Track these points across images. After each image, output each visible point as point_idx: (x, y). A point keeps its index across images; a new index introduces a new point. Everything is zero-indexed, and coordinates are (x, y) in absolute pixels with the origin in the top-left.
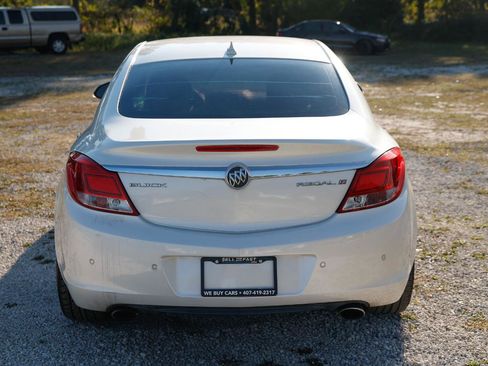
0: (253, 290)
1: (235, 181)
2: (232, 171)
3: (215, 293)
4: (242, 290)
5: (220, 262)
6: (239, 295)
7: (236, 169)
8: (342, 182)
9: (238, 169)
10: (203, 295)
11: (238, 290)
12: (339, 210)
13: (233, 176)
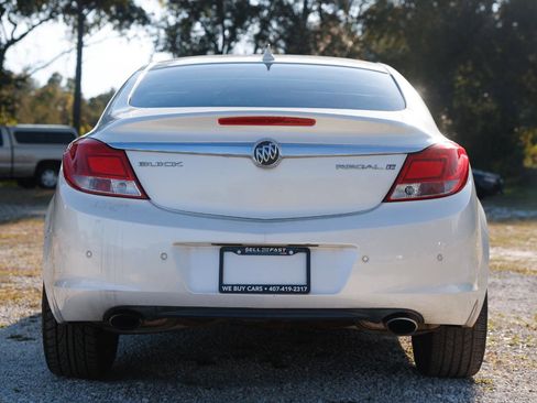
0: (281, 286)
1: (263, 157)
2: (260, 146)
3: (235, 289)
4: (268, 286)
5: (243, 253)
6: (264, 292)
7: (264, 144)
8: (391, 167)
9: (267, 143)
10: (221, 291)
11: (264, 286)
12: (387, 199)
13: (261, 152)
